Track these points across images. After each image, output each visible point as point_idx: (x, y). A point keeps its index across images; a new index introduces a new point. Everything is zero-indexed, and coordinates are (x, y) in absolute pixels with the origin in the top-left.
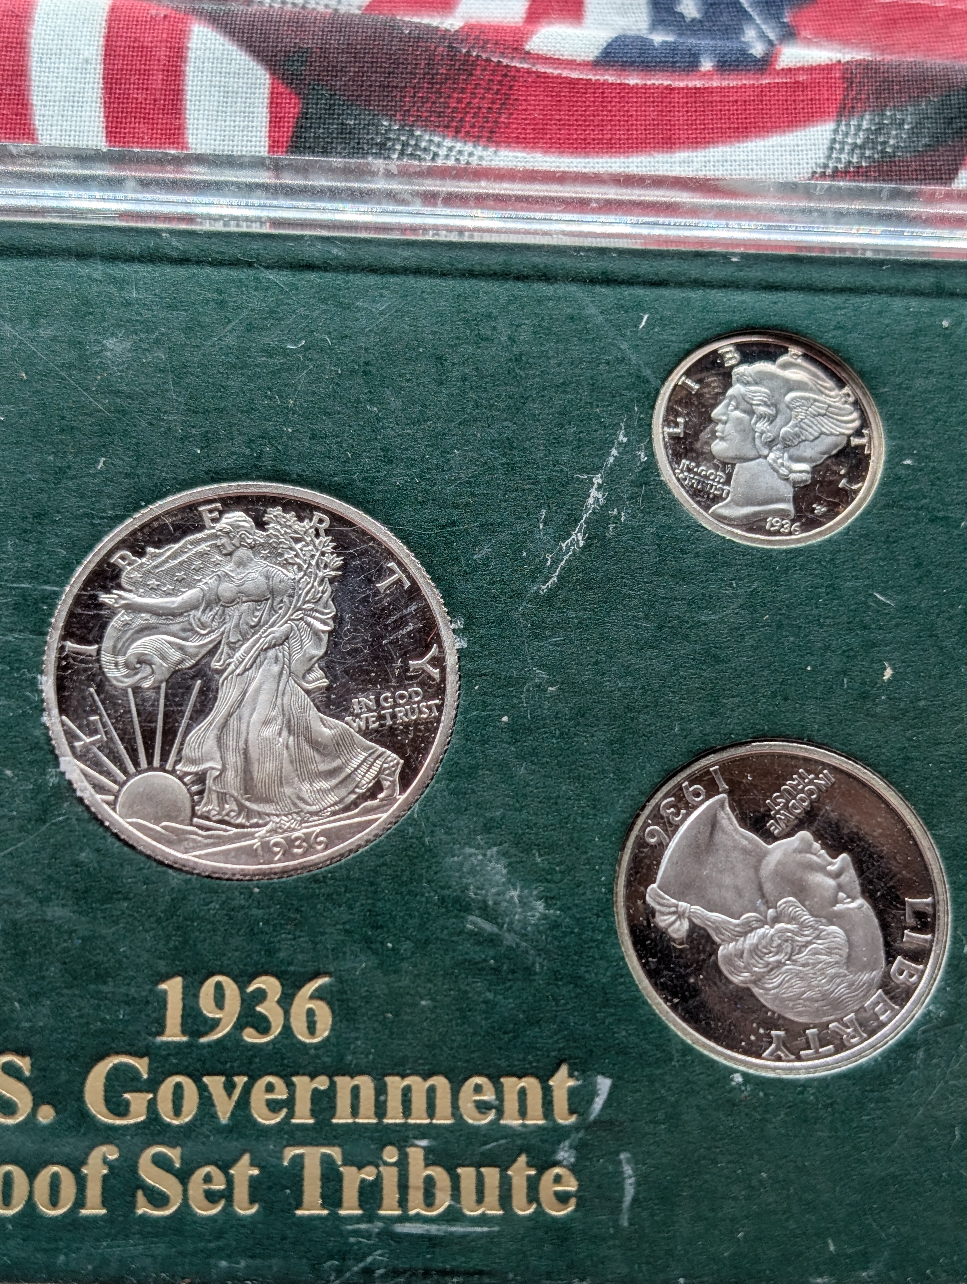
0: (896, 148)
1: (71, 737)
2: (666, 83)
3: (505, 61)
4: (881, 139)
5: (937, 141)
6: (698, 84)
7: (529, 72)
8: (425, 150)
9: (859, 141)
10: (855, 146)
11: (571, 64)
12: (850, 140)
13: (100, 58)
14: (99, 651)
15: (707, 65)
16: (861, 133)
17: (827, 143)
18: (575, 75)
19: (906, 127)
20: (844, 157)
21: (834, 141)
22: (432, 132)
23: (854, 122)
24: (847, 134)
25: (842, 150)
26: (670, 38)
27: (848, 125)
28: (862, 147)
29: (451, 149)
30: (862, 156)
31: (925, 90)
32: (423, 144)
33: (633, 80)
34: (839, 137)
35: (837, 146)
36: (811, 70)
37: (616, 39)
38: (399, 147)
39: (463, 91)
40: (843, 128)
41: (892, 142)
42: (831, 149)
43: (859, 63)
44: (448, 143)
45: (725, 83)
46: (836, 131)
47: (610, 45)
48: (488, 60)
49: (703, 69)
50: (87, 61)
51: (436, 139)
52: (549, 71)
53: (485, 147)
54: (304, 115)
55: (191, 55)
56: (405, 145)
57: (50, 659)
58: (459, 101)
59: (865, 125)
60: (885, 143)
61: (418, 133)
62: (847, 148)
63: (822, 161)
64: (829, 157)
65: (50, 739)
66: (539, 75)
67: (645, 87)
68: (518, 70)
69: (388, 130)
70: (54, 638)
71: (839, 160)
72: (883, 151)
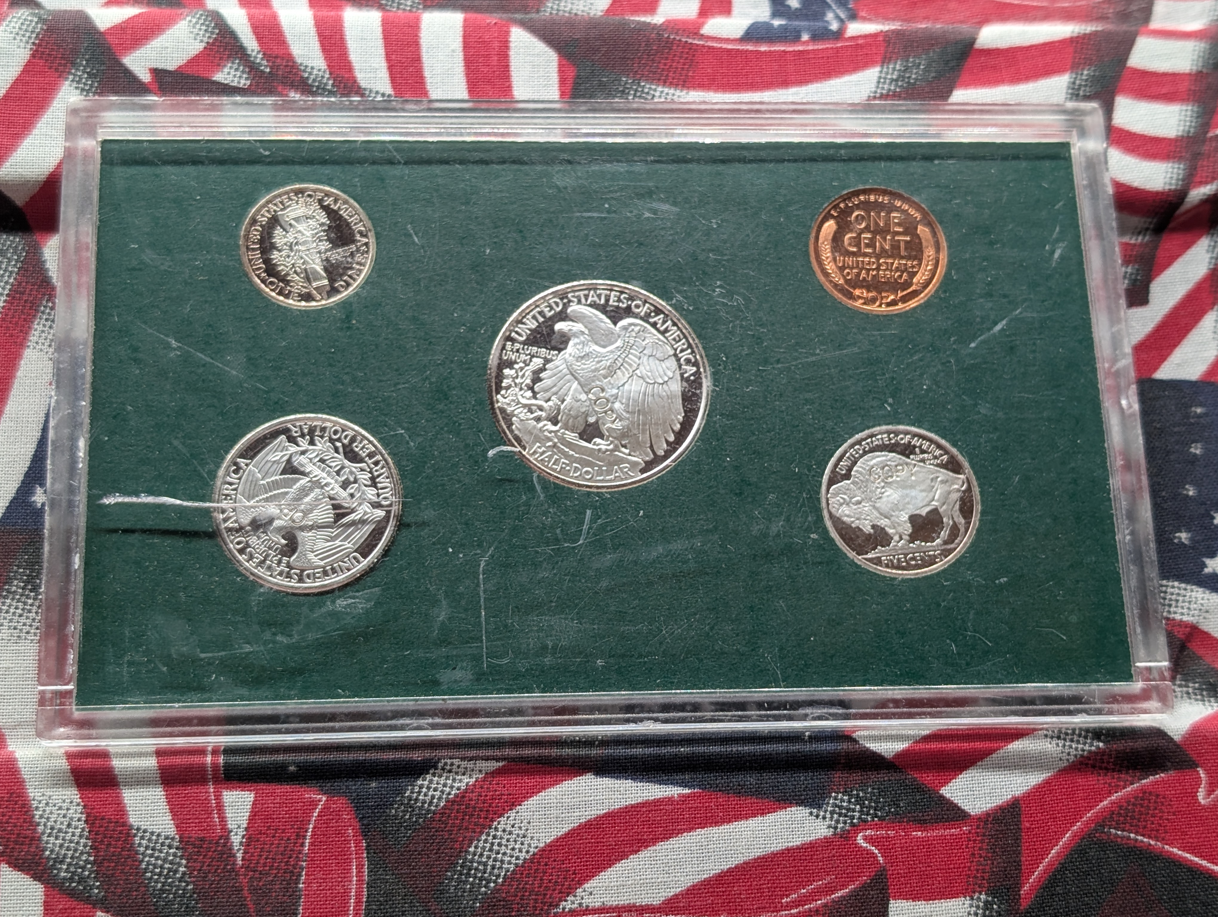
0: (916, 79)
2: (783, 49)
3: (690, 41)
4: (907, 75)
5: (939, 76)
6: (801, 48)
7: (703, 46)
8: (648, 93)
9: (894, 77)
10: (892, 80)
11: (728, 40)
12: (889, 77)
13: (461, 49)
15: (805, 37)
16: (896, 73)
17: (876, 79)
18: (730, 47)
19: (922, 67)
20: (886, 86)
21: (880, 78)
22: (652, 83)
23: (891, 66)
24: (887, 73)
25: (884, 83)
26: (783, 22)
27: (888, 68)
28: (897, 80)
29: (662, 92)
30: (896, 85)
31: (933, 45)
32: (646, 90)
33: (763, 48)
34: (883, 75)
35: (882, 80)
36: (865, 37)
37: (753, 25)
38: (632, 92)
39: (667, 59)
40: (885, 70)
41: (913, 76)
42: (879, 82)
43: (893, 31)
44: (660, 89)
45: (816, 47)
46: (881, 72)
47: (749, 28)
48: (680, 40)
49: (803, 40)
50: (453, 51)
51: (653, 87)
52: (715, 45)
53: (682, 90)
54: (578, 77)
55: (512, 45)
56: (636, 91)
58: (665, 64)
59: (898, 67)
60: (909, 78)
61: (643, 84)
62: (888, 81)
63: (873, 90)
64: (878, 87)
66: (709, 47)
67: (770, 52)
68: (697, 45)
69: (626, 83)
71: (883, 88)
72: (908, 82)
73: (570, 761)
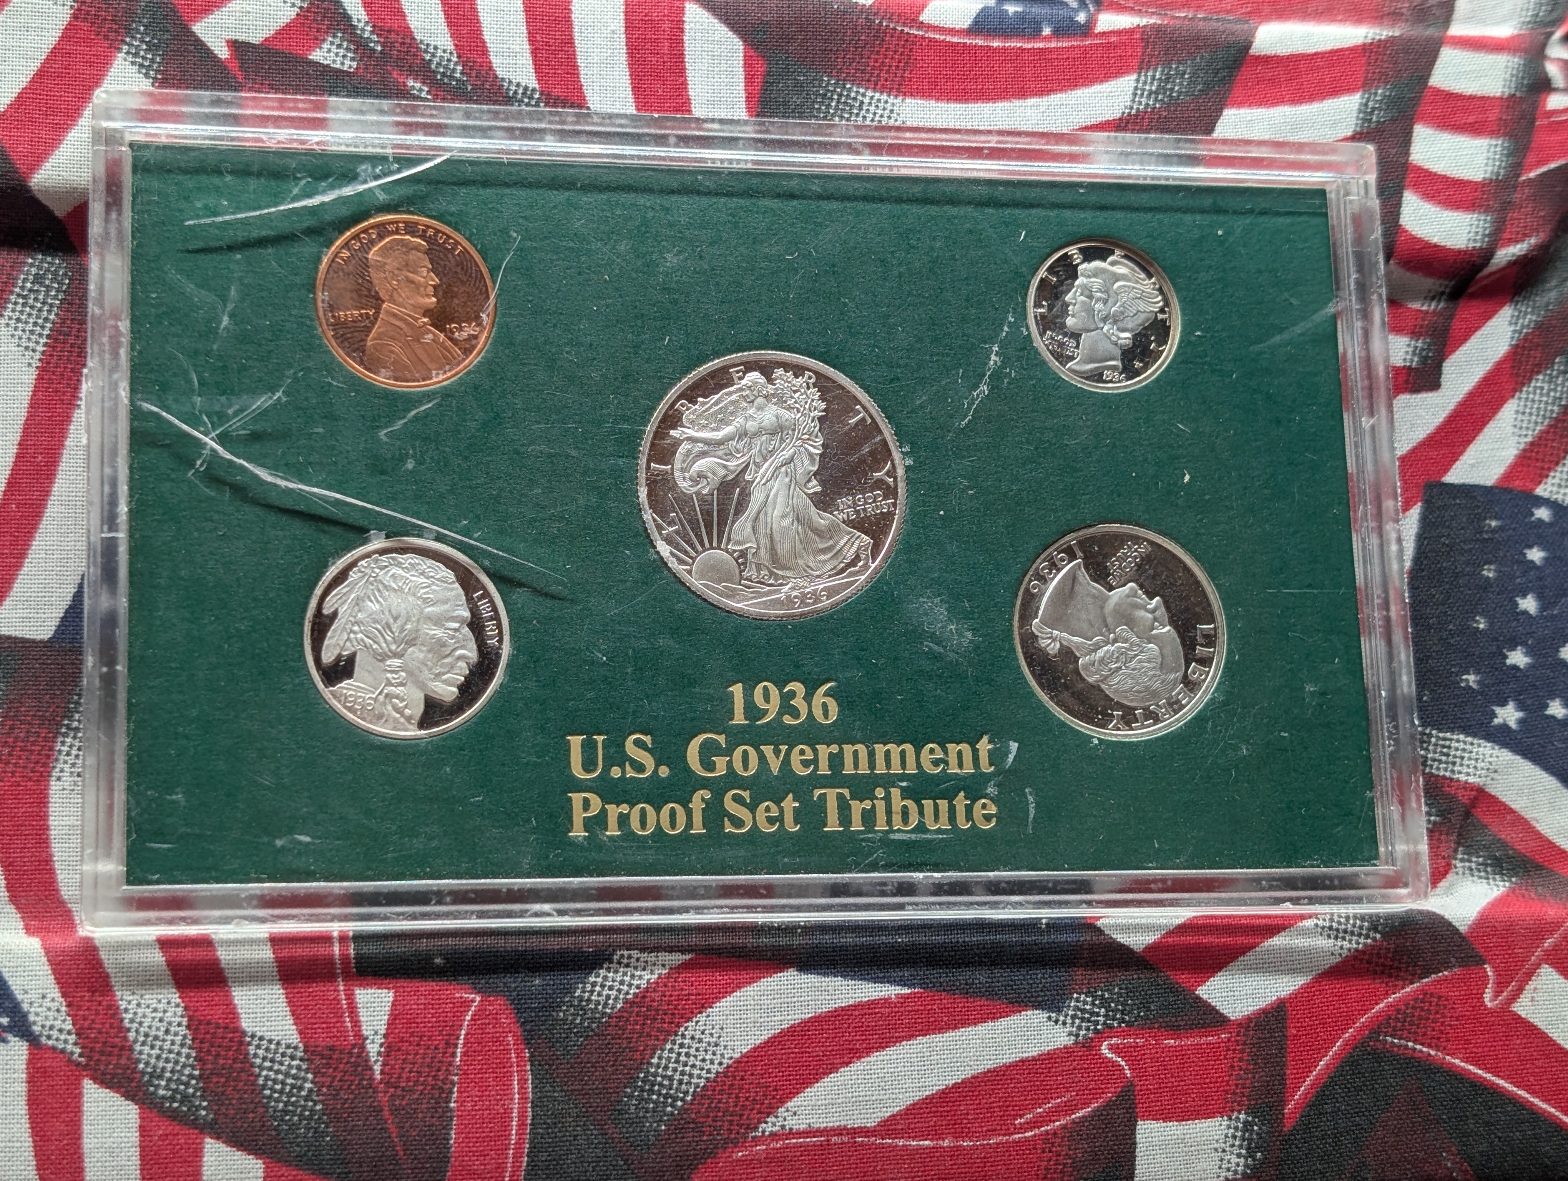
0: (1180, 93)
1: (659, 528)
2: (1019, 45)
3: (906, 30)
4: (1169, 86)
5: (1208, 87)
6: (1041, 45)
7: (924, 38)
8: (855, 99)
9: (1154, 88)
10: (1151, 93)
11: (952, 31)
12: (1147, 88)
13: (623, 29)
14: (672, 469)
15: (1047, 31)
16: (1155, 82)
17: (1132, 89)
18: (955, 40)
19: (1186, 77)
20: (1144, 101)
21: (1136, 88)
22: (859, 86)
23: (1150, 74)
24: (1145, 83)
25: (1142, 95)
26: (1020, 9)
27: (1146, 76)
28: (1156, 93)
29: (872, 98)
30: (1156, 100)
31: (1199, 47)
32: (853, 95)
33: (996, 44)
34: (1140, 86)
35: (1139, 92)
36: (1119, 32)
37: (983, 12)
38: (836, 97)
39: (878, 53)
41: (1176, 88)
42: (1135, 95)
43: (1152, 27)
44: (870, 93)
45: (1059, 45)
46: (1138, 81)
47: (978, 16)
48: (894, 29)
49: (1044, 33)
50: (613, 32)
51: (862, 90)
52: (939, 37)
54: (769, 73)
55: (686, 26)
56: (840, 95)
57: (642, 476)
58: (876, 61)
59: (1158, 76)
60: (1172, 90)
61: (848, 86)
62: (1146, 93)
63: (1129, 103)
64: (1133, 101)
65: (646, 529)
66: (930, 40)
67: (1004, 48)
68: (916, 36)
69: (828, 84)
70: (643, 461)
71: (1140, 103)
72: (1170, 96)
73: (769, 954)
